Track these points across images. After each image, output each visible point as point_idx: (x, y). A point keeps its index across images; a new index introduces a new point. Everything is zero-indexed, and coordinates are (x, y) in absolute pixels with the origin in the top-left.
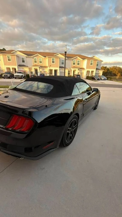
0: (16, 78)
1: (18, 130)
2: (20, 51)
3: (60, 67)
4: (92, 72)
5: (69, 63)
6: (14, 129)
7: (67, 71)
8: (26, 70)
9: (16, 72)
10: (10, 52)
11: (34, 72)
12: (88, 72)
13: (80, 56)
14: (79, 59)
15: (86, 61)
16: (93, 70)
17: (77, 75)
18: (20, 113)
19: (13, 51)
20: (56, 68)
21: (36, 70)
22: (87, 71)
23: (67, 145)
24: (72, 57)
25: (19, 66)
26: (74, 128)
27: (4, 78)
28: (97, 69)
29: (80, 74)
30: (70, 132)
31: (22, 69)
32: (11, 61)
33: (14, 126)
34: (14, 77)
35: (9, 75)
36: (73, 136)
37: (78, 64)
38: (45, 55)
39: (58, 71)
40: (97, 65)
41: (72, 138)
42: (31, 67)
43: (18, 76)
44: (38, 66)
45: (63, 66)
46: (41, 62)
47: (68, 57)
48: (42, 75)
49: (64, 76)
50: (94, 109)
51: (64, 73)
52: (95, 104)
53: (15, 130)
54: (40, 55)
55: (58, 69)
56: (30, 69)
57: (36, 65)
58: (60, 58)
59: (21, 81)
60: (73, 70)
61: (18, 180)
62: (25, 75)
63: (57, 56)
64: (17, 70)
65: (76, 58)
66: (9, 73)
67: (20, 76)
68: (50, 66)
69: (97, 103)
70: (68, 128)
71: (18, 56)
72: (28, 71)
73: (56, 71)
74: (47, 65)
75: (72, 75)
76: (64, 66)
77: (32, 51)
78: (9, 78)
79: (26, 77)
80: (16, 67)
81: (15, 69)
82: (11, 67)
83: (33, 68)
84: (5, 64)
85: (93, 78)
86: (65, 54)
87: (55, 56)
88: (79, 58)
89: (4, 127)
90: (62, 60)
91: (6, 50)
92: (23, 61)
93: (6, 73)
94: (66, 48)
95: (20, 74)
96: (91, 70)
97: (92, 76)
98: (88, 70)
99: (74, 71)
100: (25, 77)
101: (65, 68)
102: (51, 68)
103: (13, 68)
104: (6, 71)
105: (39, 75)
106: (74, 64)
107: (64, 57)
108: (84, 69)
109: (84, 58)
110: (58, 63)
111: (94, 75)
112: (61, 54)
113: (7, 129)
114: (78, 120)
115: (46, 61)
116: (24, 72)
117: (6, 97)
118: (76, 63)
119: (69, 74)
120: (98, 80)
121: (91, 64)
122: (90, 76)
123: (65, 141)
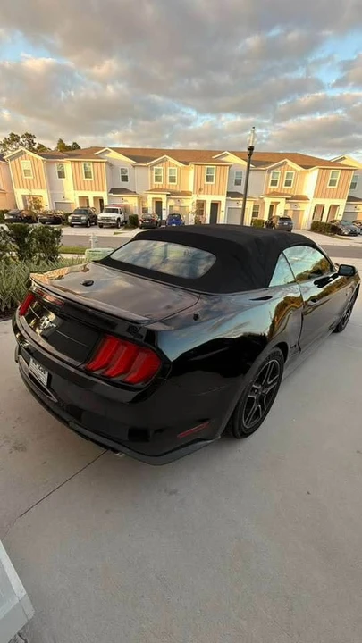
0: (101, 226)
1: (117, 379)
2: (117, 150)
3: (229, 194)
4: (334, 208)
5: (259, 180)
6: (107, 373)
7: (249, 206)
8: (132, 202)
9: (102, 208)
10: (92, 153)
11: (151, 210)
12: (320, 208)
13: (296, 158)
14: (292, 169)
15: (313, 174)
16: (335, 202)
17: (281, 219)
18: (121, 330)
19: (98, 149)
20: (216, 198)
21: (158, 204)
22: (317, 207)
23: (246, 434)
24: (271, 163)
25: (114, 191)
26: (268, 386)
27: (72, 226)
28: (350, 199)
29: (290, 215)
30: (255, 397)
31: (118, 201)
32: (92, 179)
33: (106, 366)
34: (96, 224)
35: (84, 218)
36: (263, 409)
37: (288, 183)
38: (185, 157)
39: (223, 207)
40: (353, 186)
41: (260, 416)
42: (144, 195)
43: (108, 219)
44: (164, 190)
45: (241, 189)
46: (172, 179)
47: (258, 164)
48: (175, 218)
49: (239, 224)
50: (334, 332)
51: (241, 212)
52: (341, 313)
53: (109, 377)
54: (171, 160)
55: (222, 199)
56: (141, 200)
57: (158, 190)
58: (230, 166)
59: (115, 233)
60: (268, 201)
61: (107, 512)
62: (127, 219)
63: (223, 159)
64: (106, 203)
65: (282, 164)
66: (84, 211)
67: (114, 221)
68: (200, 190)
69: (348, 312)
70: (251, 384)
71: (110, 165)
72: (136, 205)
73: (215, 206)
74: (191, 189)
75: (266, 218)
76: (243, 192)
77: (148, 147)
78: (85, 225)
79: (128, 223)
80: (104, 195)
81: (101, 201)
82: (91, 195)
83: (150, 197)
84: (76, 188)
85: (333, 229)
86: (250, 155)
87: (216, 160)
88: (290, 163)
89: (82, 367)
90: (237, 173)
91: (79, 148)
92: (125, 179)
93: (78, 211)
94: (255, 135)
95: (114, 216)
96: (328, 203)
97: (332, 222)
98: (320, 201)
99: (271, 207)
100: (126, 222)
101: (245, 196)
102: (202, 197)
103: (95, 198)
104: (77, 205)
105: (165, 217)
106: (274, 183)
107: (246, 163)
108: (304, 198)
109: (307, 164)
110: (223, 180)
111: (340, 218)
112: (234, 153)
113: (89, 372)
114: (282, 364)
115: (189, 177)
116: (126, 209)
117: (87, 284)
118: (281, 181)
119: (255, 214)
120: (353, 234)
121: (333, 182)
122: (324, 220)
123: (240, 422)
